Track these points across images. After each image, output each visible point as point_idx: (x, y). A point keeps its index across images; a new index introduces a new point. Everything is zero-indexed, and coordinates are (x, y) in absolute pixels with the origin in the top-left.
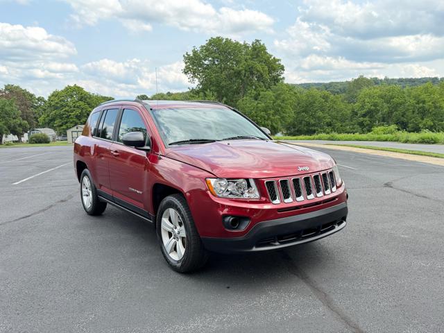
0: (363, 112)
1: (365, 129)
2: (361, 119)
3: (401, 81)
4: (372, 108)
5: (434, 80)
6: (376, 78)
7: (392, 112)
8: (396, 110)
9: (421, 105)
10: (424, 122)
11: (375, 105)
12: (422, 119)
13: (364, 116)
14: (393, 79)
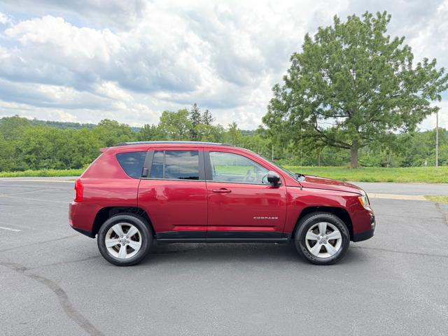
0: (29, 149)
1: (32, 165)
2: (28, 156)
3: (49, 123)
4: (38, 146)
5: (77, 125)
6: (26, 119)
7: (56, 151)
8: (60, 149)
9: (81, 145)
10: (85, 159)
11: (40, 144)
12: (83, 157)
13: (30, 153)
14: (42, 121)
